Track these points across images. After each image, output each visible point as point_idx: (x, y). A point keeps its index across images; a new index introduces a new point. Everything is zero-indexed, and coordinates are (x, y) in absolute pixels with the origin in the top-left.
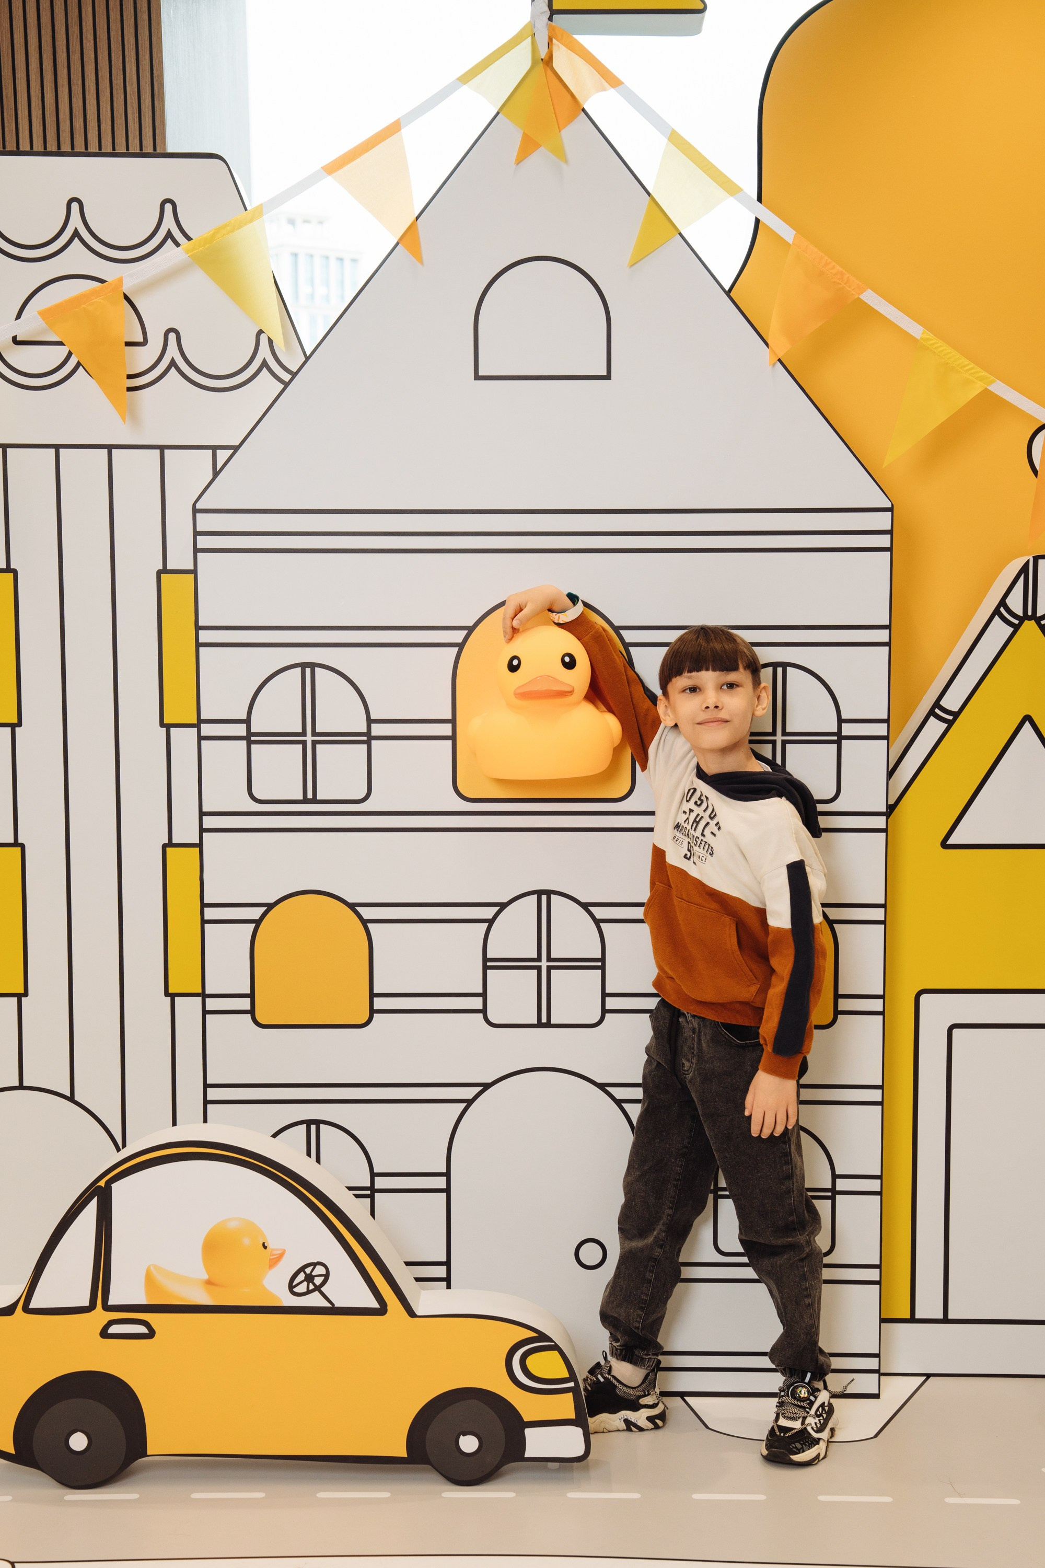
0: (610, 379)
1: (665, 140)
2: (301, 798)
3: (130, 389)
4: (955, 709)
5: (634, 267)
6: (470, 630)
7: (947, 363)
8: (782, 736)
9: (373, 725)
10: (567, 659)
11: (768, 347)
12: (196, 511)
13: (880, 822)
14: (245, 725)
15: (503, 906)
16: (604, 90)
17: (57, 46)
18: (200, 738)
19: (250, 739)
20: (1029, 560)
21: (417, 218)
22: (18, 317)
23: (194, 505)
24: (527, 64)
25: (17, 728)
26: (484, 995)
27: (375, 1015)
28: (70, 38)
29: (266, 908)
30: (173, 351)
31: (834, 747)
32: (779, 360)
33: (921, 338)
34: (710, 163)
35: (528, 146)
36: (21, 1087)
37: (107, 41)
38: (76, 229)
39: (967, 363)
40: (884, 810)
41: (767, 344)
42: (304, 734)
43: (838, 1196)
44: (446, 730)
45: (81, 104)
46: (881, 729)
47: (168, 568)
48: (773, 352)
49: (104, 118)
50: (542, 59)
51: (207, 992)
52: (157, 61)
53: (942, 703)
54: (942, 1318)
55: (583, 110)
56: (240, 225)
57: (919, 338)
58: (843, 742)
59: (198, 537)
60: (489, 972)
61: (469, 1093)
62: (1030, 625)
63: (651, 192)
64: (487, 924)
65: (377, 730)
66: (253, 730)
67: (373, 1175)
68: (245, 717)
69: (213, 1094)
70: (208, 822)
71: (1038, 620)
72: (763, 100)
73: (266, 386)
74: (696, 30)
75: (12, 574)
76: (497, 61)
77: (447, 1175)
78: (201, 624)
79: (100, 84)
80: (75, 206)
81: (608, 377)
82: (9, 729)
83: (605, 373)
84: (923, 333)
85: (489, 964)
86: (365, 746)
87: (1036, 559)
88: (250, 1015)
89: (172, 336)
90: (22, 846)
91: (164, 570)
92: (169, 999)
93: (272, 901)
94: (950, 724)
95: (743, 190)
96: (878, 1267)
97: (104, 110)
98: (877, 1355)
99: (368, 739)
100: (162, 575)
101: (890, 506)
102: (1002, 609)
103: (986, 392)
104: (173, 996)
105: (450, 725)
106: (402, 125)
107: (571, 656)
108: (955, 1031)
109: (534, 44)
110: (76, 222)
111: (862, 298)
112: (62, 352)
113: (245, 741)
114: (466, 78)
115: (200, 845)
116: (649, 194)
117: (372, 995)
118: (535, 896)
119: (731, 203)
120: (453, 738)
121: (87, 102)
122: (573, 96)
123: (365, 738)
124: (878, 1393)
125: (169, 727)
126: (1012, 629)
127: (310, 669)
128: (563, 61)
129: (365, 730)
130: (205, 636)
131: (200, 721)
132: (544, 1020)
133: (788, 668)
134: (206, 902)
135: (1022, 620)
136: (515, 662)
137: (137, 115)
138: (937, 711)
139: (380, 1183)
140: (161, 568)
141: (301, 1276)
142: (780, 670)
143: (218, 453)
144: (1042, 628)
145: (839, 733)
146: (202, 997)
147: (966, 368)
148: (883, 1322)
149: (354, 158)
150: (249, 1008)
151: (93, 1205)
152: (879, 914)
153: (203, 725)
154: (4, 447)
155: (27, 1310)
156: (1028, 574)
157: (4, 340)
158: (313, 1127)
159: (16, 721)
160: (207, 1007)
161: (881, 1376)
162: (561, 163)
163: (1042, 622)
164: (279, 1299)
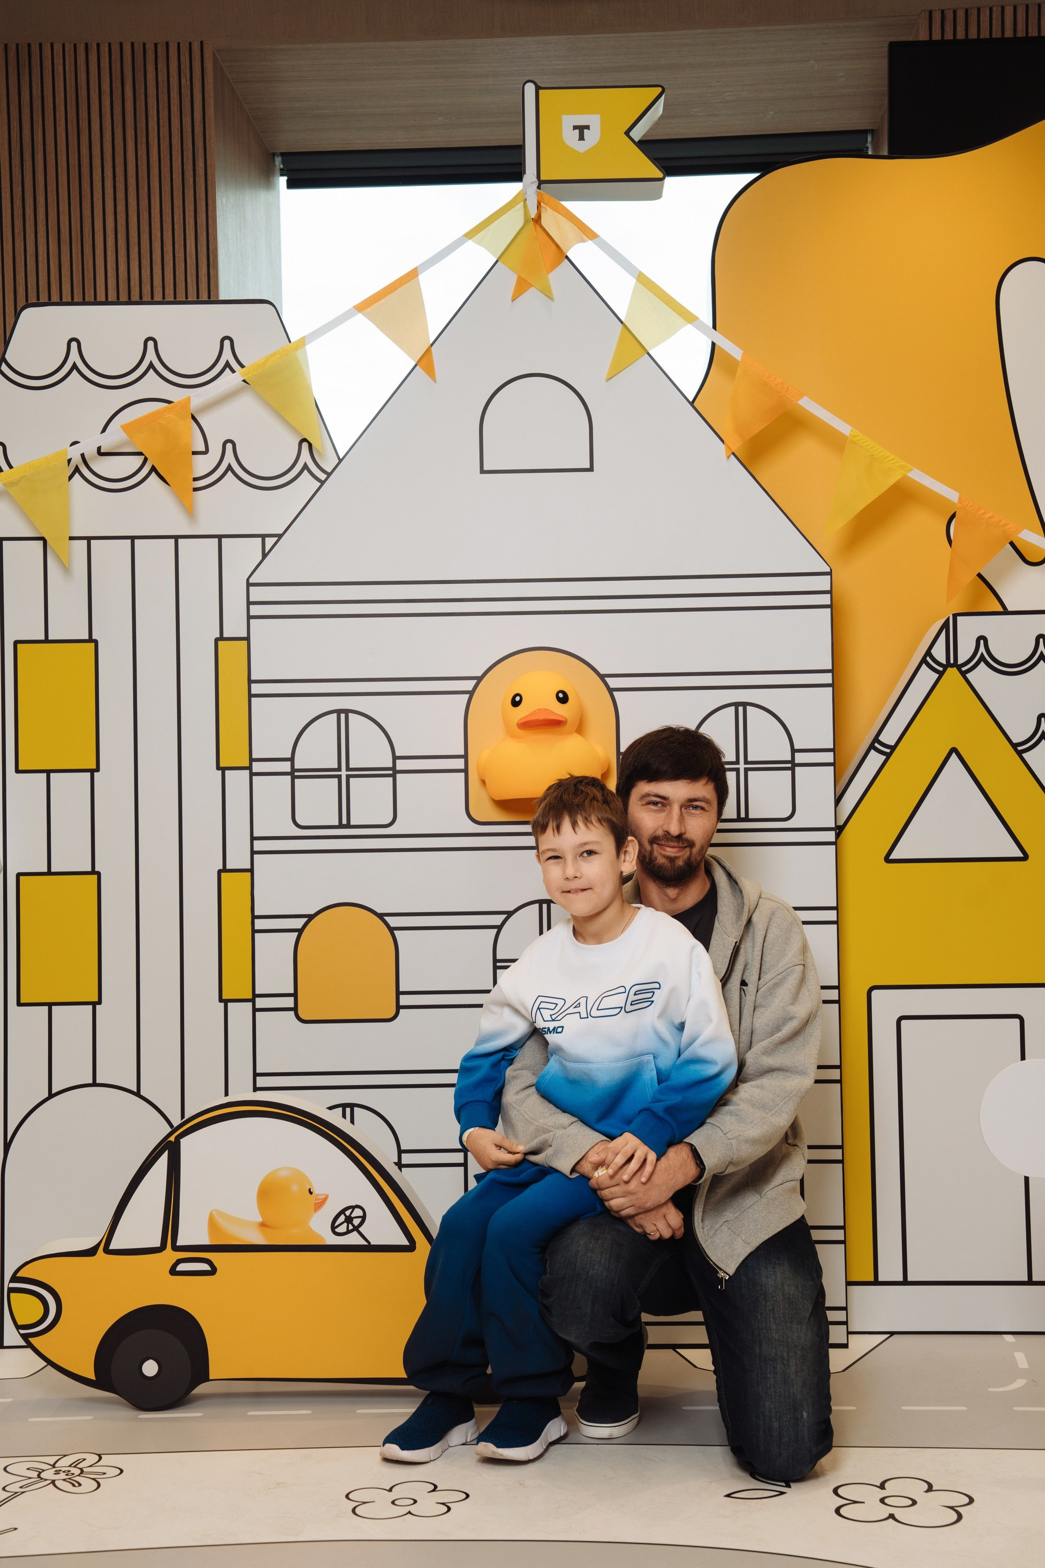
0: (593, 471)
1: (635, 280)
2: (337, 823)
3: (195, 490)
4: (893, 743)
5: (611, 381)
6: (479, 679)
7: (872, 456)
8: (745, 764)
9: (398, 761)
10: (561, 695)
11: (724, 444)
12: (249, 585)
13: (830, 836)
14: (289, 763)
15: (509, 914)
16: (584, 241)
17: (130, 228)
18: (252, 774)
19: (293, 774)
20: (948, 619)
21: (432, 345)
22: (104, 431)
23: (248, 580)
24: (520, 223)
25: (95, 773)
27: (401, 1010)
28: (141, 222)
29: (307, 919)
30: (229, 458)
31: (790, 772)
32: (733, 454)
33: (850, 435)
34: (671, 297)
35: (521, 287)
36: (94, 1084)
37: (171, 223)
38: (151, 362)
39: (889, 455)
40: (833, 826)
41: (722, 441)
42: (339, 769)
44: (459, 763)
45: (149, 273)
46: (829, 757)
47: (224, 636)
48: (727, 446)
49: (168, 284)
50: (533, 219)
51: (257, 992)
52: (212, 237)
53: (881, 738)
54: (902, 1280)
55: (567, 257)
56: (287, 353)
57: (848, 435)
58: (796, 768)
59: (251, 607)
60: (498, 971)
62: (952, 672)
63: (623, 320)
64: (496, 930)
65: (401, 765)
66: (296, 767)
67: (400, 1152)
68: (289, 756)
69: (261, 1081)
70: (259, 845)
71: (959, 668)
72: (715, 252)
73: (307, 484)
74: (657, 195)
75: (94, 644)
76: (496, 221)
78: (253, 678)
79: (165, 256)
80: (151, 344)
81: (591, 469)
82: (89, 774)
83: (589, 467)
84: (851, 431)
85: (498, 964)
86: (391, 779)
87: (955, 616)
88: (293, 1012)
89: (229, 446)
90: (99, 874)
91: (221, 638)
92: (223, 1004)
93: (313, 913)
94: (888, 756)
95: (698, 318)
96: (843, 1229)
97: (168, 278)
98: (845, 1309)
99: (393, 772)
100: (219, 642)
101: (829, 570)
102: (928, 659)
103: (905, 478)
104: (226, 1002)
105: (463, 760)
106: (419, 272)
107: (562, 692)
108: (903, 1022)
109: (525, 206)
110: (151, 356)
111: (800, 404)
112: (140, 459)
113: (290, 776)
114: (470, 235)
115: (251, 870)
116: (622, 322)
117: (399, 993)
118: (538, 905)
119: (689, 327)
120: (465, 771)
121: (154, 272)
122: (557, 246)
123: (391, 772)
124: (846, 1343)
125: (223, 770)
126: (937, 675)
127: (344, 715)
128: (550, 220)
129: (391, 766)
130: (255, 688)
131: (252, 760)
133: (748, 707)
134: (256, 914)
135: (945, 667)
136: (518, 699)
137: (195, 281)
138: (876, 745)
139: (407, 1159)
140: (218, 636)
141: (342, 1218)
142: (741, 709)
143: (267, 539)
144: (963, 674)
145: (792, 761)
146: (253, 1001)
147: (889, 459)
148: (849, 1284)
149: (380, 299)
150: (293, 1006)
151: (164, 1158)
152: (832, 915)
153: (254, 763)
154: (89, 539)
155: (107, 1251)
156: (949, 628)
157: (90, 452)
158: (348, 1110)
159: (94, 767)
160: (257, 1006)
161: (849, 1333)
162: (549, 300)
163: (964, 669)
164: (323, 1239)
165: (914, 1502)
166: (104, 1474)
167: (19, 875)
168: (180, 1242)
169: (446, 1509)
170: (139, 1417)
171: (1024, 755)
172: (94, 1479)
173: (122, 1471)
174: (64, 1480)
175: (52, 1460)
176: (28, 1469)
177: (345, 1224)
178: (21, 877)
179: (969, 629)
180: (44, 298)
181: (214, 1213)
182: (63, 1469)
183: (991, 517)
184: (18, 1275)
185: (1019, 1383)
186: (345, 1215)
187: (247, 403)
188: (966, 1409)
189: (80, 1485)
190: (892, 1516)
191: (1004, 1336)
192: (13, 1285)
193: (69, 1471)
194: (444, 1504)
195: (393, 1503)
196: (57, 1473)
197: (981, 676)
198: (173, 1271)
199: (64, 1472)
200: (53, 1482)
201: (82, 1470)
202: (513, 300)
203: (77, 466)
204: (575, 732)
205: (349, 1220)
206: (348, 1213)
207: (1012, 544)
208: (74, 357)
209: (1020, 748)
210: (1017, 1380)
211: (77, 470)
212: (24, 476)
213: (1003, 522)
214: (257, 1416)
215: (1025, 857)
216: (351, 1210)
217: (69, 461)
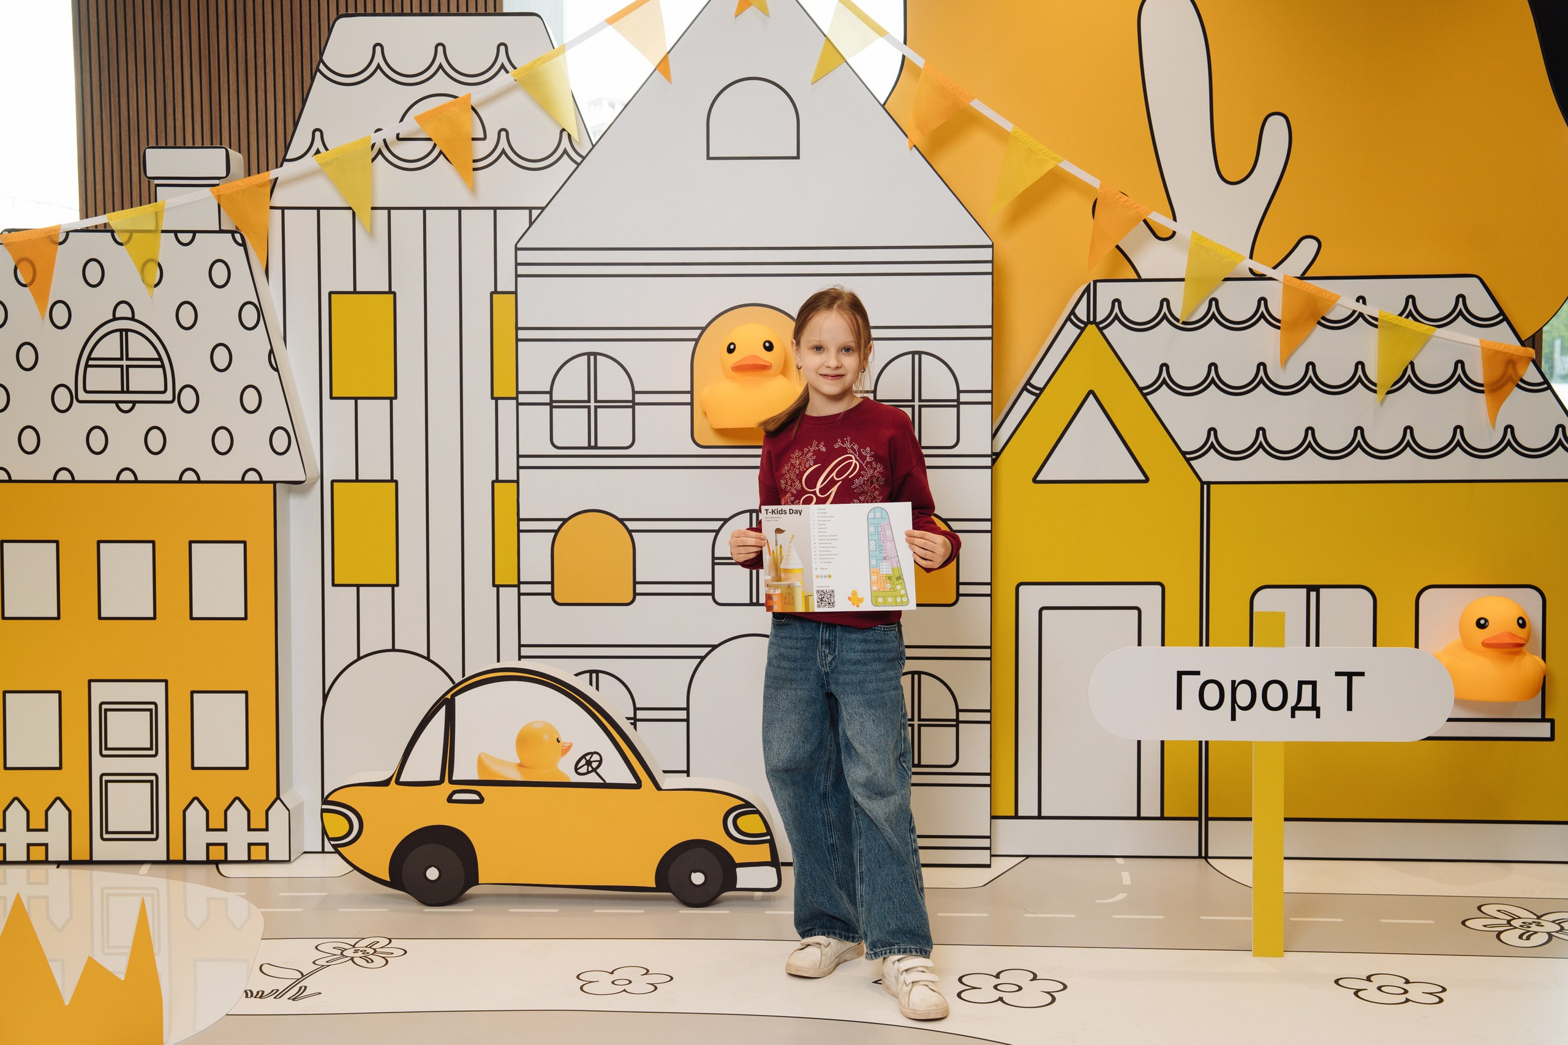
0: (799, 158)
2: (587, 446)
3: (475, 169)
4: (1041, 386)
5: (815, 84)
6: (704, 329)
7: (1030, 148)
8: (919, 402)
9: (636, 396)
10: (767, 344)
11: (907, 138)
12: (517, 249)
13: (987, 462)
14: (548, 396)
18: (518, 404)
19: (552, 404)
20: (1090, 284)
21: (668, 53)
22: (401, 120)
23: (516, 245)
25: (394, 401)
26: (712, 583)
27: (637, 597)
29: (562, 522)
30: (503, 144)
31: (955, 409)
32: (915, 146)
33: (1012, 131)
34: (866, 15)
35: (743, 5)
36: (393, 650)
38: (440, 64)
39: (1043, 148)
40: (990, 453)
41: (906, 136)
42: (589, 401)
43: (960, 725)
44: (687, 398)
46: (987, 397)
47: (499, 290)
48: (911, 141)
51: (521, 580)
53: (1032, 382)
54: (1037, 816)
56: (550, 58)
57: (1010, 131)
58: (961, 406)
59: (518, 267)
60: (717, 567)
61: (702, 652)
62: (1091, 328)
63: (826, 34)
64: (714, 534)
65: (639, 398)
66: (554, 399)
67: (636, 709)
68: (548, 390)
69: (525, 651)
70: (523, 462)
71: (1097, 324)
73: (566, 165)
75: (392, 295)
77: (687, 709)
78: (520, 325)
80: (440, 48)
81: (798, 157)
82: (389, 401)
83: (795, 155)
84: (1013, 128)
85: (716, 561)
86: (631, 409)
87: (1095, 282)
88: (550, 597)
89: (503, 134)
90: (396, 482)
91: (496, 292)
92: (495, 588)
93: (567, 517)
94: (1038, 396)
95: (888, 33)
96: (989, 774)
98: (989, 837)
99: (633, 404)
100: (494, 295)
101: (991, 244)
102: (1072, 317)
103: (1057, 167)
104: (498, 587)
105: (689, 395)
107: (769, 342)
108: (1044, 612)
110: (441, 58)
111: (972, 105)
112: (429, 145)
113: (549, 406)
115: (517, 482)
116: (825, 36)
117: (635, 583)
118: (749, 513)
119: (881, 40)
120: (691, 404)
123: (631, 404)
124: (989, 863)
125: (496, 399)
126: (1079, 331)
127: (593, 357)
129: (631, 399)
130: (522, 334)
131: (518, 392)
132: (754, 600)
133: (922, 355)
134: (521, 517)
135: (1086, 324)
136: (732, 347)
138: (1028, 387)
139: (641, 715)
140: (493, 290)
141: (583, 762)
142: (917, 357)
143: (533, 211)
144: (1101, 330)
145: (958, 400)
146: (518, 586)
147: (1043, 152)
148: (993, 817)
149: (627, 14)
150: (550, 592)
151: (442, 712)
152: (987, 526)
153: (519, 395)
154: (389, 209)
155: (398, 782)
156: (1090, 292)
157: (391, 138)
158: (594, 675)
159: (393, 396)
160: (521, 592)
161: (992, 856)
162: (766, 17)
163: (1101, 326)
164: (568, 778)
165: (1020, 988)
166: (392, 953)
167: (333, 482)
168: (454, 778)
169: (653, 988)
170: (424, 910)
171: (1148, 397)
172: (383, 958)
173: (406, 952)
174: (361, 957)
175: (353, 942)
176: (334, 948)
177: (586, 766)
178: (334, 483)
179: (1106, 294)
180: (351, 11)
181: (483, 756)
182: (361, 949)
183: (1126, 201)
184: (329, 799)
185: (1121, 896)
186: (586, 759)
187: (519, 98)
188: (1075, 916)
189: (372, 961)
190: (1001, 999)
191: (1117, 859)
192: (325, 807)
193: (365, 951)
194: (652, 984)
195: (613, 982)
196: (356, 951)
197: (1115, 332)
198: (450, 800)
199: (361, 951)
200: (352, 959)
201: (375, 950)
202: (736, 16)
203: (380, 150)
204: (781, 373)
205: (589, 763)
206: (588, 758)
207: (1145, 221)
208: (378, 58)
209: (1145, 391)
210: (1120, 894)
211: (380, 152)
212: (336, 158)
213: (1135, 206)
214: (514, 912)
215: (1147, 480)
216: (590, 755)
217: (373, 146)
